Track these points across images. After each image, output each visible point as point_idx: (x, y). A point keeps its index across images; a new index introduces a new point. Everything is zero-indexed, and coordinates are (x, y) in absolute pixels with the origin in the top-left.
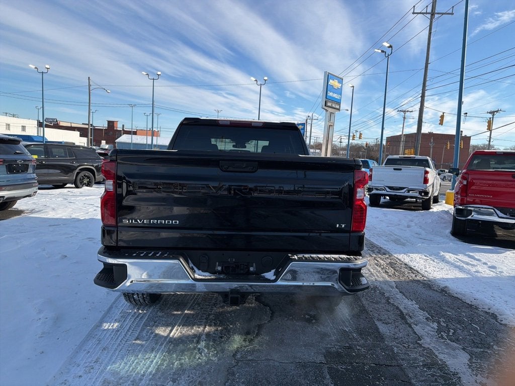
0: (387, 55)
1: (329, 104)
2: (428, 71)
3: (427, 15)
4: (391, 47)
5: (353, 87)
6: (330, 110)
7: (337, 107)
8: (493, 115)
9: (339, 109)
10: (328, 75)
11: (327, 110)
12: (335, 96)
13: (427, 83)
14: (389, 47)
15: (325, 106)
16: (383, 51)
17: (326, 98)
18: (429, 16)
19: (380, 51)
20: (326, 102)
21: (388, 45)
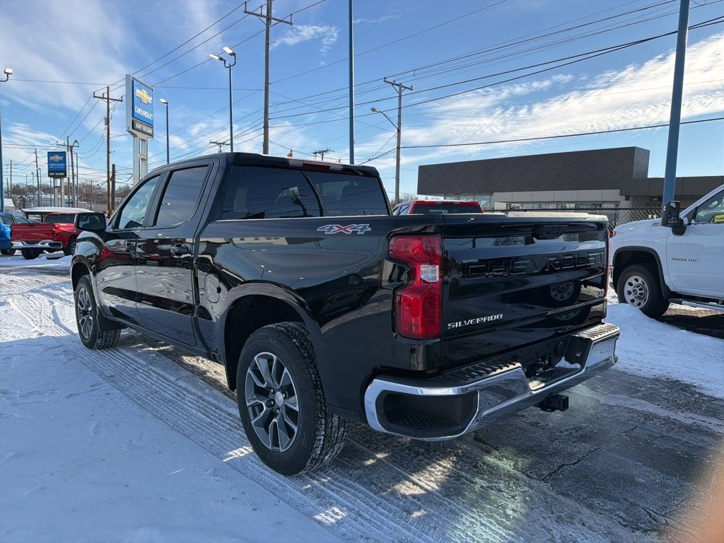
0: (227, 65)
1: (138, 126)
2: (269, 93)
3: (262, 18)
4: (233, 54)
5: (167, 103)
6: (140, 135)
7: (150, 131)
8: (322, 155)
9: (152, 135)
10: (133, 81)
11: (135, 135)
12: (145, 114)
13: (270, 110)
14: (231, 54)
15: (133, 128)
16: (221, 59)
17: (133, 116)
18: (265, 20)
19: (217, 58)
20: (133, 121)
21: (230, 51)
